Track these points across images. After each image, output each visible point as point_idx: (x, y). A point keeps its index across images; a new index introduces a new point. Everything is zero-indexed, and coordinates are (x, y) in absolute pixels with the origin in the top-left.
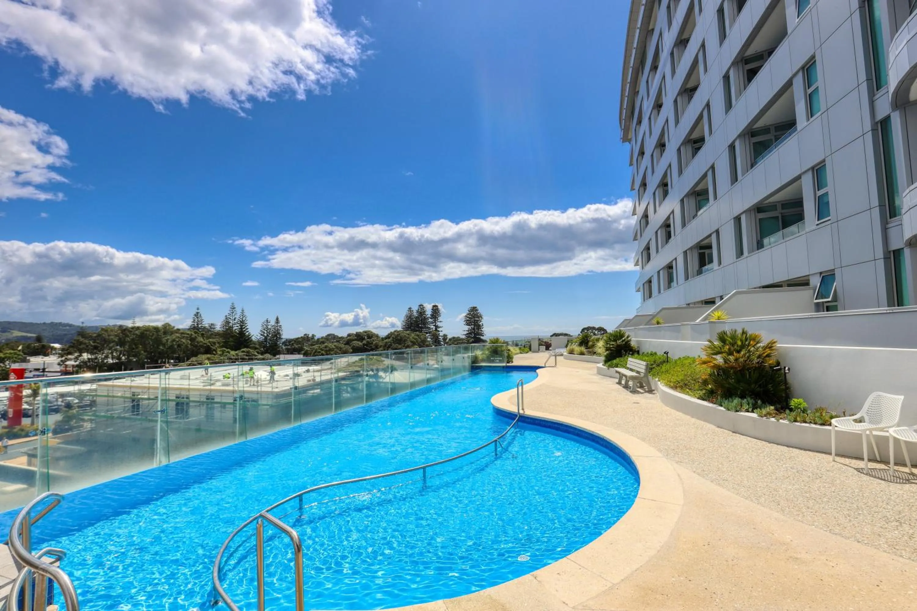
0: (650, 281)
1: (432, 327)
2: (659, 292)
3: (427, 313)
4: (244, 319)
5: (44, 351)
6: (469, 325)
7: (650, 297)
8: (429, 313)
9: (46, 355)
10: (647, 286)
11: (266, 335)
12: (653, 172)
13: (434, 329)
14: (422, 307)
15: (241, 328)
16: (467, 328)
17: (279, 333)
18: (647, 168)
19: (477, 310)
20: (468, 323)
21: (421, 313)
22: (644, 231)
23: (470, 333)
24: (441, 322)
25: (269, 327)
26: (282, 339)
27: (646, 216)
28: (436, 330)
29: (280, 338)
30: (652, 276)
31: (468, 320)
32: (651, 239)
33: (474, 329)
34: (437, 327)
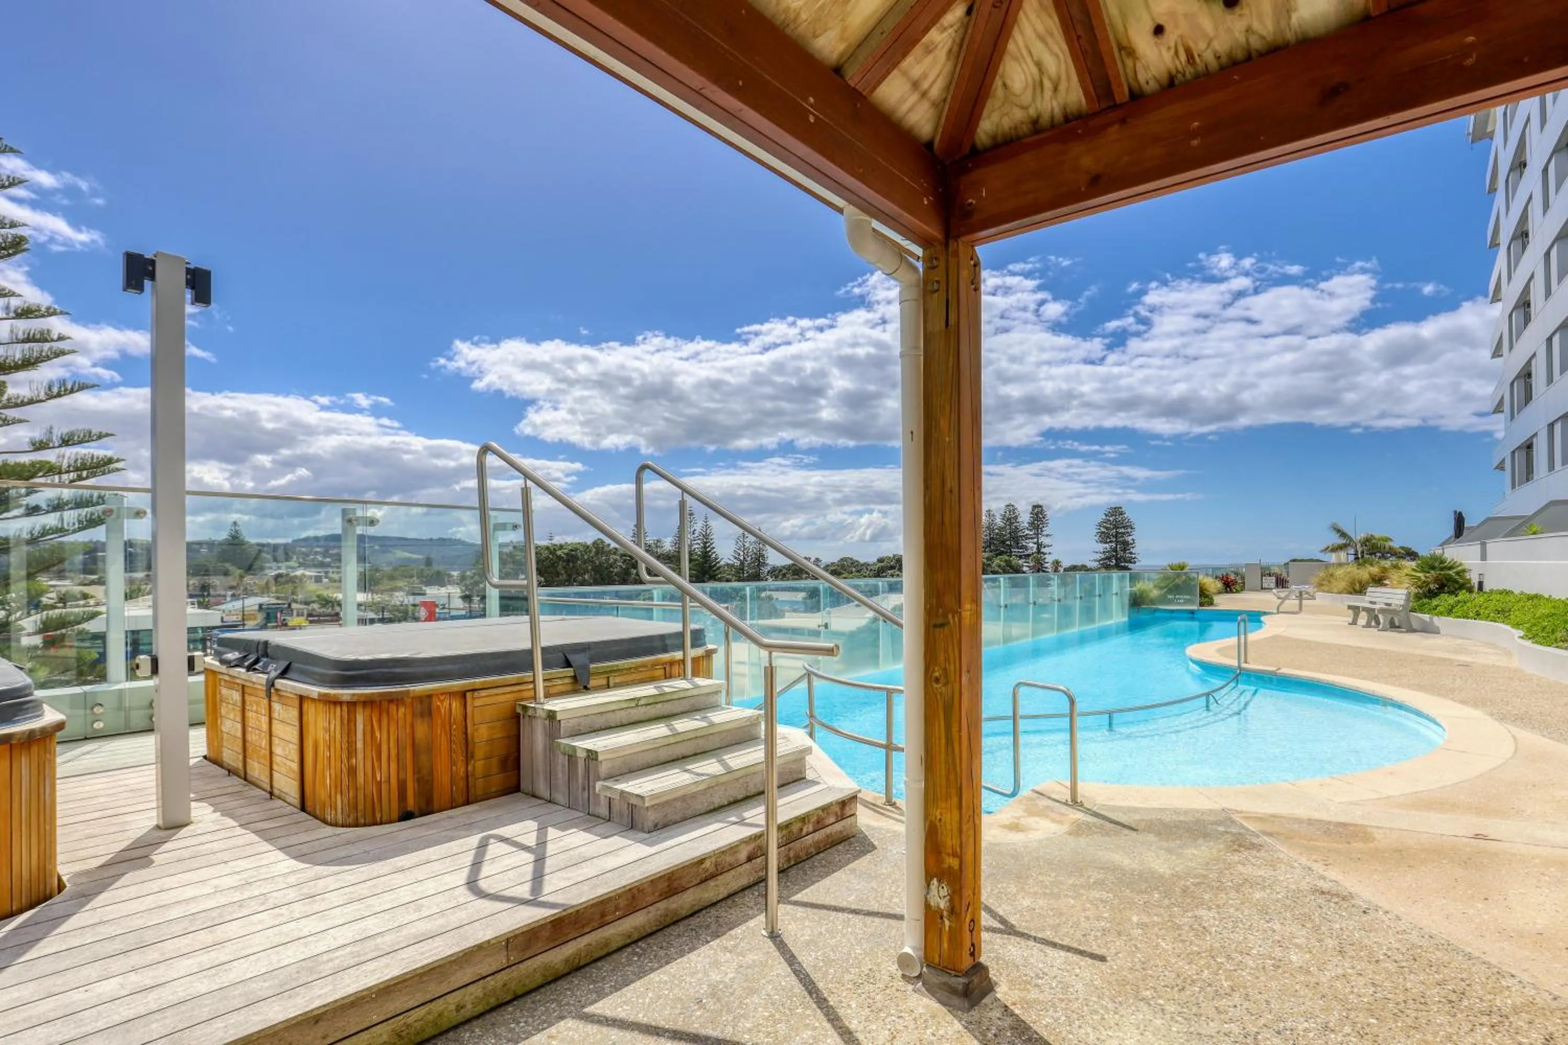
0: (1528, 446)
1: (1031, 545)
2: (1551, 467)
3: (1020, 520)
4: (708, 531)
5: (439, 579)
6: (1106, 543)
7: (1528, 480)
8: (1025, 518)
9: (442, 584)
10: (1520, 457)
11: (742, 558)
12: (1546, 206)
13: (1035, 550)
14: (1011, 508)
15: (705, 547)
16: (1102, 547)
17: (763, 556)
18: (1530, 198)
19: (1122, 514)
20: (1104, 537)
21: (1009, 519)
22: (1518, 337)
23: (1109, 558)
24: (1047, 536)
25: (747, 545)
26: (767, 565)
27: (1524, 304)
28: (1039, 552)
29: (765, 564)
30: (1536, 434)
31: (1103, 533)
32: (1534, 355)
33: (1115, 550)
34: (1039, 546)
